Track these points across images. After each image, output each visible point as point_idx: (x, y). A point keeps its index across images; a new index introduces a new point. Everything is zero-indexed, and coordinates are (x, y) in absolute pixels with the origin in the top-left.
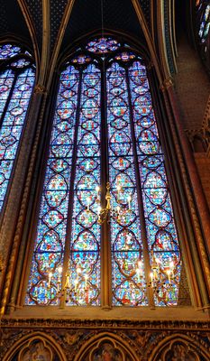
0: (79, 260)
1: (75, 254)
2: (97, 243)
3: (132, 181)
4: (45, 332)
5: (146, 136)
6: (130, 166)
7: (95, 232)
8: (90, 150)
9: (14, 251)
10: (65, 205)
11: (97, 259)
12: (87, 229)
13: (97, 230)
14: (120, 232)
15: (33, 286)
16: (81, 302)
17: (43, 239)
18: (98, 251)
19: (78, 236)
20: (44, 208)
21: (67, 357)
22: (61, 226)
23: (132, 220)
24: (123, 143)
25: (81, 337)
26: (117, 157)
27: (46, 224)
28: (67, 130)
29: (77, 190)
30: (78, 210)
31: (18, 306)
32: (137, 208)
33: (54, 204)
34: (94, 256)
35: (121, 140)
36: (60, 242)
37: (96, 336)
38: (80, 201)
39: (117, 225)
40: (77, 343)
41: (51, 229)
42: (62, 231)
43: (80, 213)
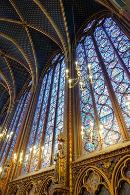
0: (104, 122)
1: (101, 120)
2: (111, 108)
3: (121, 69)
4: (92, 165)
5: (122, 44)
6: (117, 63)
7: (108, 104)
8: (95, 69)
9: (70, 130)
10: (91, 99)
11: (114, 117)
12: (104, 105)
13: (109, 103)
14: (122, 97)
15: (86, 144)
16: (111, 143)
17: (85, 120)
18: (113, 112)
19: (100, 110)
20: (82, 106)
21: (107, 176)
22: (91, 110)
23: (127, 87)
24: (110, 56)
25: (112, 162)
26: (109, 64)
27: (85, 112)
28: (84, 68)
29: (94, 90)
30: (97, 98)
31: (79, 156)
32: (128, 80)
33: (86, 102)
34: (111, 116)
35: (109, 55)
36: (93, 117)
37: (121, 159)
38: (97, 94)
39: (119, 94)
40: (110, 167)
41: (87, 113)
42: (92, 112)
43: (99, 99)
